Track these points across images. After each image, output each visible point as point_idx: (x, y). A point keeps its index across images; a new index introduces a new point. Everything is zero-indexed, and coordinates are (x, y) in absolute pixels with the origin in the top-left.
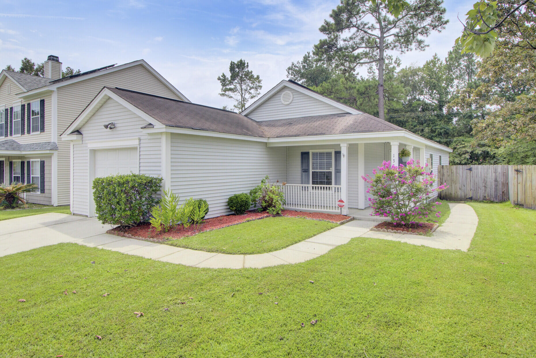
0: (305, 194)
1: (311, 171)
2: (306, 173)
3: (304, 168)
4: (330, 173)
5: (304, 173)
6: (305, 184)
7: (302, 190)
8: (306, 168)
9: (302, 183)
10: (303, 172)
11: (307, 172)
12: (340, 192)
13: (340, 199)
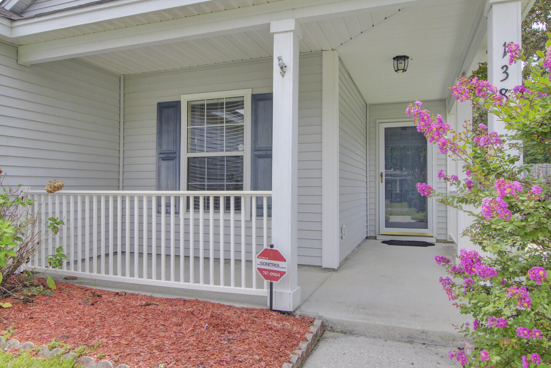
0: (168, 224)
1: (184, 155)
2: (171, 162)
3: (165, 148)
4: (240, 158)
5: (164, 163)
6: (167, 189)
7: (159, 212)
8: (171, 148)
9: (159, 188)
10: (163, 159)
11: (172, 159)
12: (269, 215)
13: (265, 246)
